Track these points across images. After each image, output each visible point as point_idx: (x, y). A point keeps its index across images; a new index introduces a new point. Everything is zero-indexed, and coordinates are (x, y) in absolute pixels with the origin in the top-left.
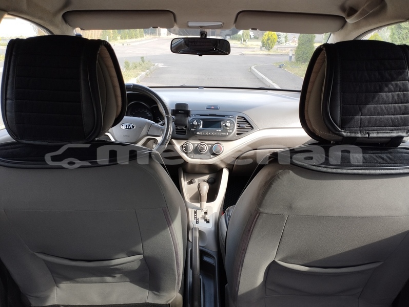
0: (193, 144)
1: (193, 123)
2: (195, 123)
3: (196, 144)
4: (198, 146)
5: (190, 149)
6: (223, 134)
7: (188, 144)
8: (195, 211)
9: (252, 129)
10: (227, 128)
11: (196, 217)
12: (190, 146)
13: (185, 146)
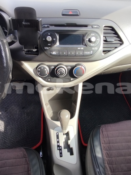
0: (48, 66)
1: (46, 38)
2: (49, 39)
3: (52, 66)
4: (56, 69)
5: (46, 73)
6: (86, 53)
7: (42, 67)
8: (57, 134)
9: (121, 44)
10: (92, 44)
11: (58, 144)
12: (45, 70)
13: (39, 70)
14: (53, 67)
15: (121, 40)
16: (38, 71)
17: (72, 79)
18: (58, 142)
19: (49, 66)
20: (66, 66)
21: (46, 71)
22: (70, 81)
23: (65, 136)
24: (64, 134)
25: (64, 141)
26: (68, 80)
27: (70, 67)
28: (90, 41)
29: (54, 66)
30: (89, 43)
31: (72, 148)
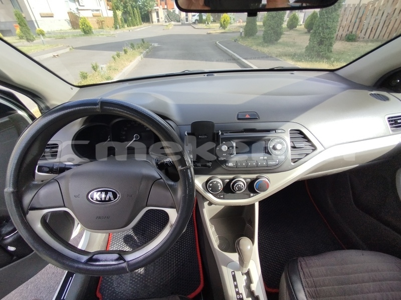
2: (225, 148)
3: (226, 179)
4: (232, 184)
5: (220, 189)
6: (271, 163)
7: (215, 181)
8: (233, 273)
9: (314, 150)
10: (276, 152)
11: (237, 290)
12: (219, 184)
13: (211, 185)
14: (228, 181)
15: (313, 145)
16: (209, 187)
17: (252, 195)
18: (236, 286)
19: (223, 180)
20: (245, 179)
21: (220, 187)
22: (250, 197)
23: (245, 277)
24: (243, 274)
25: (245, 284)
26: (247, 196)
27: (249, 180)
28: (274, 148)
29: (229, 179)
30: (273, 151)
31: (258, 296)
